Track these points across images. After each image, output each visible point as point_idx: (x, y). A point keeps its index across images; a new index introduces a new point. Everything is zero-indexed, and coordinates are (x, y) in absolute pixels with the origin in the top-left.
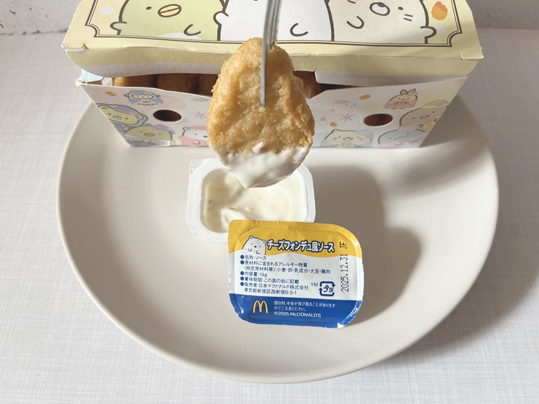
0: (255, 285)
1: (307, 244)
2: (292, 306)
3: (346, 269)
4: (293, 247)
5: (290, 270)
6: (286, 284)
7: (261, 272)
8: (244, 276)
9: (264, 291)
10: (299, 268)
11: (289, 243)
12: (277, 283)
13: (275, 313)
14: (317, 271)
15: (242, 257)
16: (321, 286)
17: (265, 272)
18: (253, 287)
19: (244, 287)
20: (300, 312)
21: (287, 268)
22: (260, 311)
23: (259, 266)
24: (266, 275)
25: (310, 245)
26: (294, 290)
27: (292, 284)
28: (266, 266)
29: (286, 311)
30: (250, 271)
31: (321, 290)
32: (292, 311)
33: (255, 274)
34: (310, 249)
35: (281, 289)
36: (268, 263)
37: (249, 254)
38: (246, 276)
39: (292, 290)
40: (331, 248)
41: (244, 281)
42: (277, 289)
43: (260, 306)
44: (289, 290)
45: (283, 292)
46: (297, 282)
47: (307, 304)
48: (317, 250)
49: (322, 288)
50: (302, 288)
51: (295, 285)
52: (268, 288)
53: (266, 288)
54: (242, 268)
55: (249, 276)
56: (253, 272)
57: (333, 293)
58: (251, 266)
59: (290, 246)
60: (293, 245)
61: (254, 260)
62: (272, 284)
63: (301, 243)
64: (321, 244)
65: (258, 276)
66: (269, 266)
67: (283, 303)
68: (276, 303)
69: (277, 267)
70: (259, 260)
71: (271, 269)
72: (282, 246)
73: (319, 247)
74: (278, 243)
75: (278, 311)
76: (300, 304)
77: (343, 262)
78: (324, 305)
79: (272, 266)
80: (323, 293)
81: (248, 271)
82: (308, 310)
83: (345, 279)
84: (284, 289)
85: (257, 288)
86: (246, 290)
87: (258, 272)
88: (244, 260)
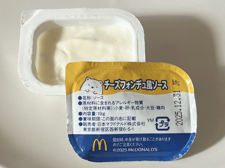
0: (94, 124)
1: (141, 83)
2: (130, 142)
3: (180, 104)
4: (128, 86)
5: (127, 108)
6: (123, 122)
7: (99, 111)
8: (82, 116)
9: (103, 129)
10: (135, 106)
11: (124, 82)
12: (115, 121)
13: (114, 150)
14: (152, 108)
15: (80, 98)
16: (157, 121)
17: (103, 111)
18: (92, 127)
19: (83, 127)
20: (138, 147)
21: (124, 106)
22: (100, 149)
23: (97, 106)
24: (104, 114)
25: (145, 84)
26: (131, 127)
27: (129, 121)
28: (104, 105)
29: (125, 148)
30: (88, 111)
31: (157, 125)
32: (130, 147)
33: (94, 114)
34: (145, 88)
35: (119, 126)
36: (106, 102)
37: (87, 95)
38: (85, 116)
39: (129, 126)
40: (165, 86)
41: (82, 122)
42: (116, 126)
43: (100, 144)
44: (127, 126)
45: (121, 129)
46: (134, 118)
47: (144, 139)
48: (152, 88)
49: (158, 123)
50: (139, 124)
51: (132, 121)
52: (106, 126)
53: (104, 127)
54: (80, 108)
55: (87, 116)
56: (92, 111)
57: (169, 128)
58: (89, 106)
59: (126, 86)
60: (128, 84)
61: (91, 100)
62: (110, 122)
63: (136, 82)
64: (155, 83)
65: (97, 115)
66: (106, 106)
67: (121, 140)
68: (114, 140)
69: (115, 106)
70: (97, 100)
71: (109, 108)
72: (118, 86)
73: (153, 86)
74: (114, 83)
75: (116, 147)
76: (137, 139)
77: (176, 98)
78: (160, 139)
79: (110, 105)
80: (159, 128)
81: (86, 111)
82: (146, 145)
83: (179, 114)
84: (122, 126)
85: (96, 127)
86: (85, 129)
87: (96, 111)
88: (82, 101)
